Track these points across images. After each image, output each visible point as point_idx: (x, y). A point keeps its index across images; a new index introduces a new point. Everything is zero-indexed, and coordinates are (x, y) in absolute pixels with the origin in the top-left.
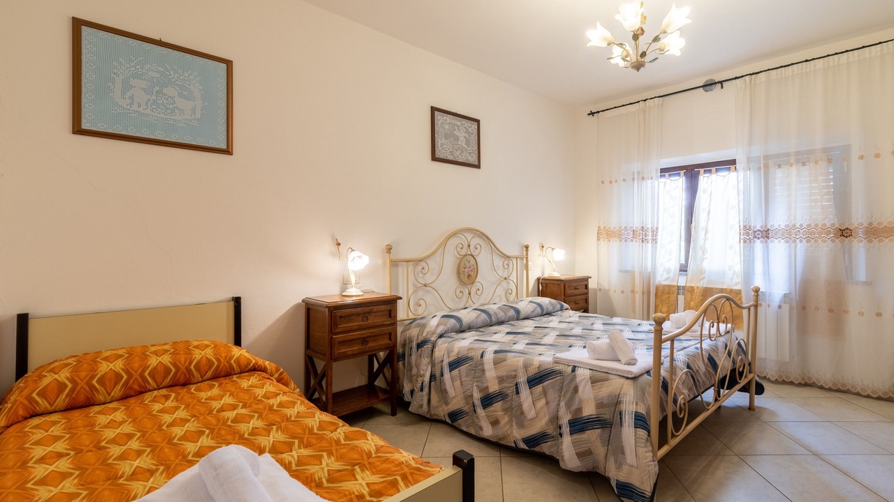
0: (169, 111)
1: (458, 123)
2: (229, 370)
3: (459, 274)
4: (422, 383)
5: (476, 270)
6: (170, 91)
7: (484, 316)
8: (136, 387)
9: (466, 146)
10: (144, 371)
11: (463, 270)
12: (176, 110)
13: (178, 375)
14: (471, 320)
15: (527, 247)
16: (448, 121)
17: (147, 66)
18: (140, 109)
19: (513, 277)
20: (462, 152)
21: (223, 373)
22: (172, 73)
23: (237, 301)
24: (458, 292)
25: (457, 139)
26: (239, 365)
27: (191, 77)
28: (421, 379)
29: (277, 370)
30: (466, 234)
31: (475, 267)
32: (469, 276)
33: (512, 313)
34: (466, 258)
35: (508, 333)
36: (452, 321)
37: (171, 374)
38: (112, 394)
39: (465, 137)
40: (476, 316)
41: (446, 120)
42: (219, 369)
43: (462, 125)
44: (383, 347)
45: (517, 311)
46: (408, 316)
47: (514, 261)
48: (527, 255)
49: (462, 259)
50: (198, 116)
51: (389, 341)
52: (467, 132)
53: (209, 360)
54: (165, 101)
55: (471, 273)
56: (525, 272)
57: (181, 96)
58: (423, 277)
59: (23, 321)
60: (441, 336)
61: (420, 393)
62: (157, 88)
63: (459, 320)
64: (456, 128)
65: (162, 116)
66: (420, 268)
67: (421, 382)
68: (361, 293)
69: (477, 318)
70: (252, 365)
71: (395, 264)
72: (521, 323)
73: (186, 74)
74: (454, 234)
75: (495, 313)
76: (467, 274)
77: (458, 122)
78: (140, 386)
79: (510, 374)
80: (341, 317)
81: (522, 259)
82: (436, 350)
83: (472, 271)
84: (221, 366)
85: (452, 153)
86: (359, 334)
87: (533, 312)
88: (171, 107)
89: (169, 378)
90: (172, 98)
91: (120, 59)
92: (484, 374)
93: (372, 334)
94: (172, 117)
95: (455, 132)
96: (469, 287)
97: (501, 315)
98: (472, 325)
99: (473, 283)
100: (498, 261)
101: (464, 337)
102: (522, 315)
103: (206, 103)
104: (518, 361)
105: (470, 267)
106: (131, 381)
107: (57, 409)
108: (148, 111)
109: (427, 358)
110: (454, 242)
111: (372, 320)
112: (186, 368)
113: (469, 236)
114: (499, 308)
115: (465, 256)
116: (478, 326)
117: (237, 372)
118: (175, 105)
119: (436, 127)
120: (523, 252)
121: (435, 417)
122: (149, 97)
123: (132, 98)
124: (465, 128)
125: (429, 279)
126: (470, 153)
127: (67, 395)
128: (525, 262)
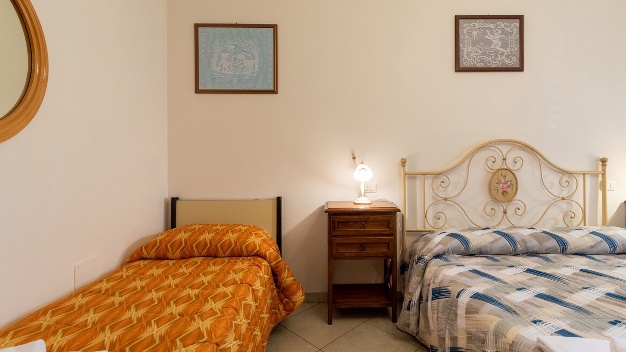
0: (240, 70)
1: (492, 26)
2: (240, 252)
3: (490, 190)
4: (410, 302)
5: (515, 187)
6: (241, 56)
7: (504, 242)
8: (187, 253)
9: (502, 50)
10: (193, 243)
11: (497, 185)
12: (244, 68)
13: (211, 249)
14: (484, 244)
15: (604, 161)
16: (477, 27)
17: (229, 43)
18: (226, 72)
19: (578, 198)
20: (497, 56)
21: (237, 254)
22: (242, 43)
23: (279, 200)
24: (488, 210)
25: (490, 43)
26: (247, 250)
27: (252, 43)
28: (409, 297)
29: (276, 258)
30: (500, 147)
31: (514, 182)
32: (504, 193)
33: (552, 243)
34: (501, 172)
35: (529, 271)
36: (456, 242)
37: (207, 248)
38: (175, 255)
39: (500, 40)
40: (492, 240)
41: (475, 26)
42: (234, 251)
43: (497, 26)
44: (380, 255)
45: (563, 243)
46: (425, 228)
47: (580, 179)
48: (604, 170)
49: (494, 174)
50: (257, 69)
51: (387, 251)
52: (504, 32)
53: (230, 243)
54: (239, 64)
55: (509, 190)
56: (600, 193)
57: (247, 58)
58: (444, 191)
59: (174, 200)
60: (438, 256)
61: (407, 312)
62: (234, 56)
63: (464, 241)
64: (488, 31)
65: (237, 73)
66: (440, 181)
67: (408, 300)
68: (370, 202)
69: (492, 243)
70: (255, 251)
71: (411, 176)
72: (564, 258)
73: (250, 42)
74: (484, 147)
75: (524, 241)
76: (501, 191)
77: (490, 24)
78: (190, 253)
79: (479, 334)
80: (338, 222)
81: (597, 175)
82: (428, 270)
83: (508, 187)
84: (236, 248)
85: (482, 61)
86: (356, 240)
87: (592, 247)
88: (241, 67)
89: (205, 250)
90: (242, 60)
91: (216, 43)
92: (456, 319)
93: (370, 242)
94: (242, 74)
95: (486, 37)
96: (505, 205)
97: (534, 244)
98: (484, 250)
99: (510, 201)
100: (551, 178)
101: (463, 263)
102: (569, 250)
103: (261, 60)
104: (491, 322)
105: (505, 183)
106: (186, 248)
107: (152, 258)
108: (230, 72)
109: (418, 276)
110: (484, 154)
111: (369, 229)
112: (215, 245)
113: (505, 149)
114: (533, 235)
115: (499, 170)
116: (495, 252)
117: (245, 255)
118: (244, 65)
119: (461, 36)
120: (597, 167)
121: (423, 342)
122: (230, 63)
123: (221, 66)
124: (502, 29)
125: (451, 192)
126: (507, 56)
127: (155, 250)
128: (600, 179)
